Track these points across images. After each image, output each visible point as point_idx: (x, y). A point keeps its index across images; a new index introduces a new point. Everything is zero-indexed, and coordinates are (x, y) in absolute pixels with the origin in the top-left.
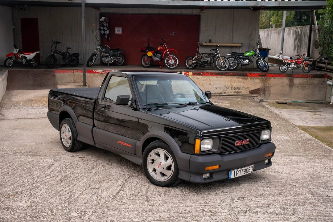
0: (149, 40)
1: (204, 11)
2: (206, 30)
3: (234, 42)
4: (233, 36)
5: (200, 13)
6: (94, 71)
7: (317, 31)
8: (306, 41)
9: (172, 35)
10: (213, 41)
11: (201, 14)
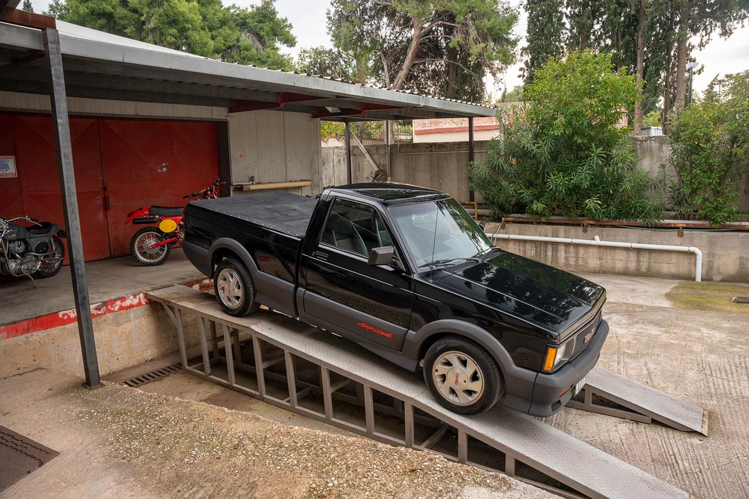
0: (105, 188)
1: (233, 114)
2: (241, 156)
3: (290, 179)
4: (286, 167)
5: (226, 116)
6: (64, 315)
7: (367, 155)
8: (332, 172)
9: (162, 172)
10: (256, 180)
11: (229, 119)
